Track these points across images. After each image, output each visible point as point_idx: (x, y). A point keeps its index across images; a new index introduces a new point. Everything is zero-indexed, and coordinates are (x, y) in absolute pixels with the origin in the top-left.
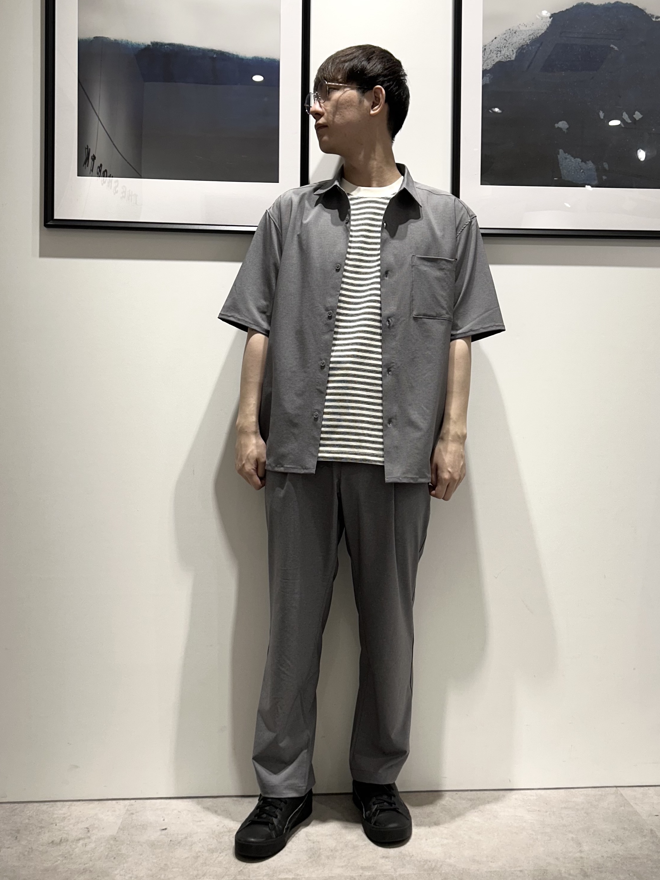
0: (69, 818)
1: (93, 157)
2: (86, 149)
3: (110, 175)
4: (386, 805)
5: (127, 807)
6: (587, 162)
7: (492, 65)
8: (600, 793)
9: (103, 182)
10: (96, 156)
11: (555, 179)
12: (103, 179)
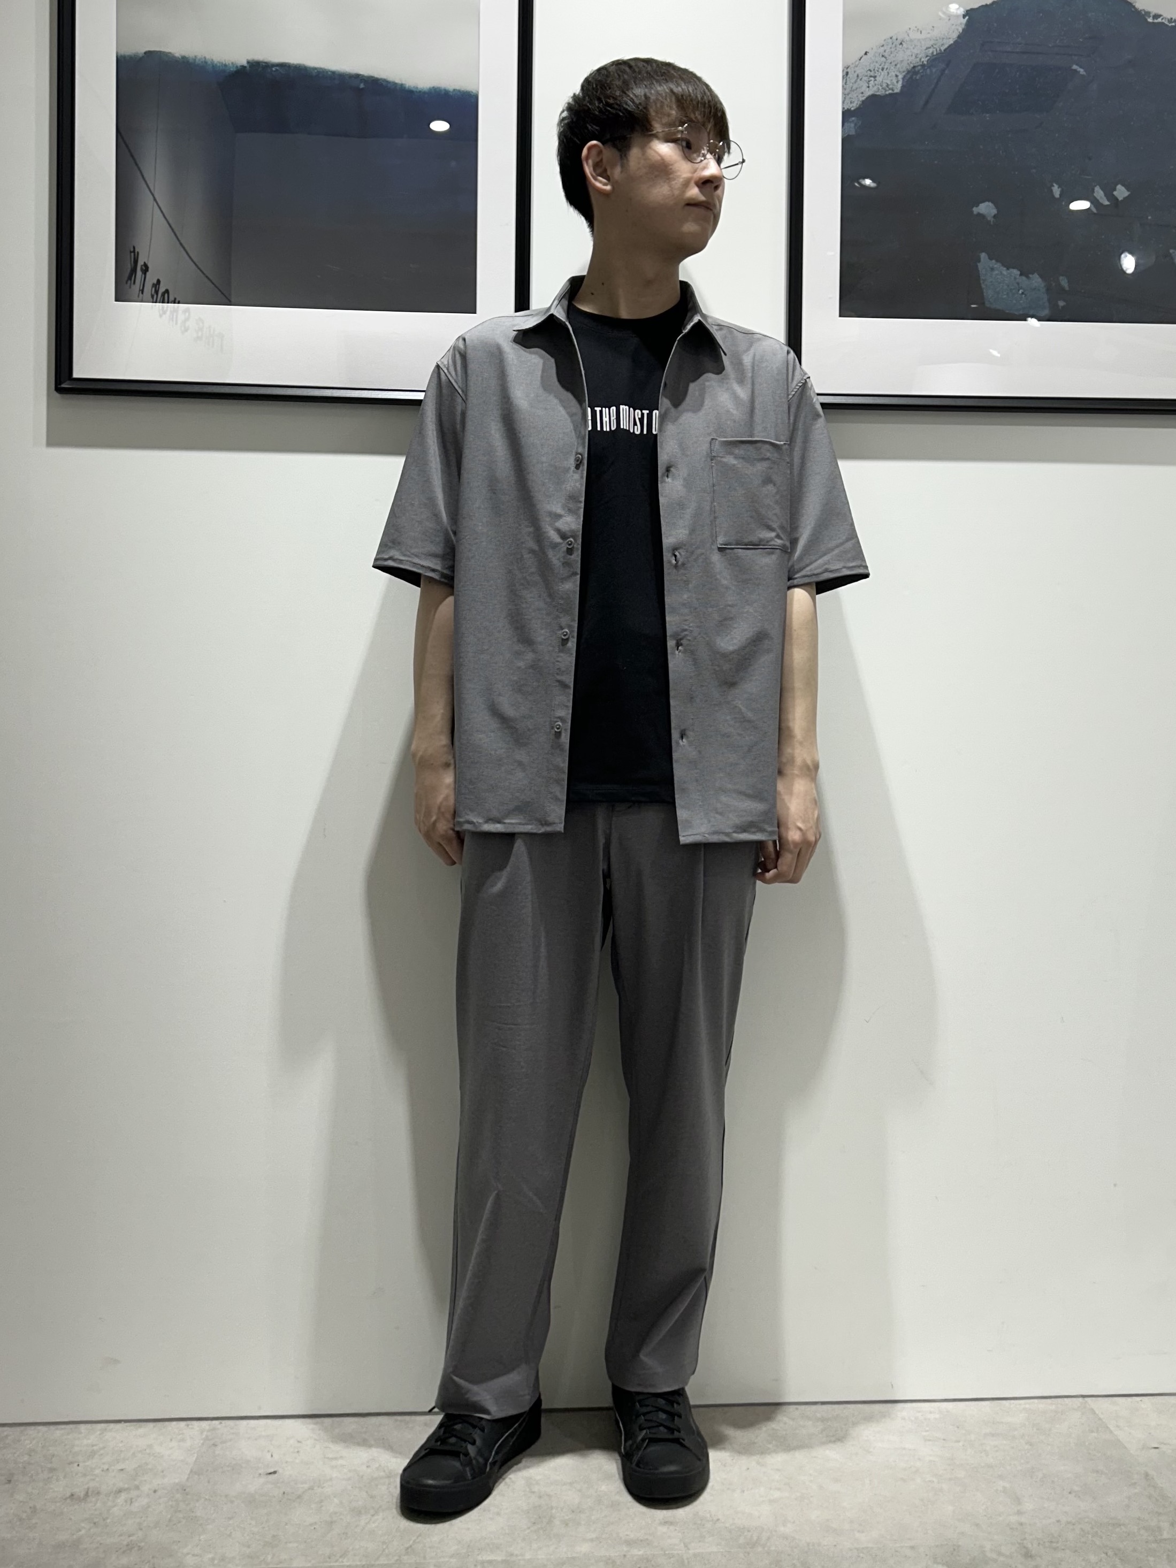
0: (102, 1452)
1: (144, 268)
2: (131, 252)
3: (175, 299)
4: (662, 1432)
5: (205, 1433)
6: (1030, 276)
7: (859, 103)
8: (1053, 1407)
9: (161, 312)
10: (149, 265)
11: (973, 306)
12: (163, 307)
